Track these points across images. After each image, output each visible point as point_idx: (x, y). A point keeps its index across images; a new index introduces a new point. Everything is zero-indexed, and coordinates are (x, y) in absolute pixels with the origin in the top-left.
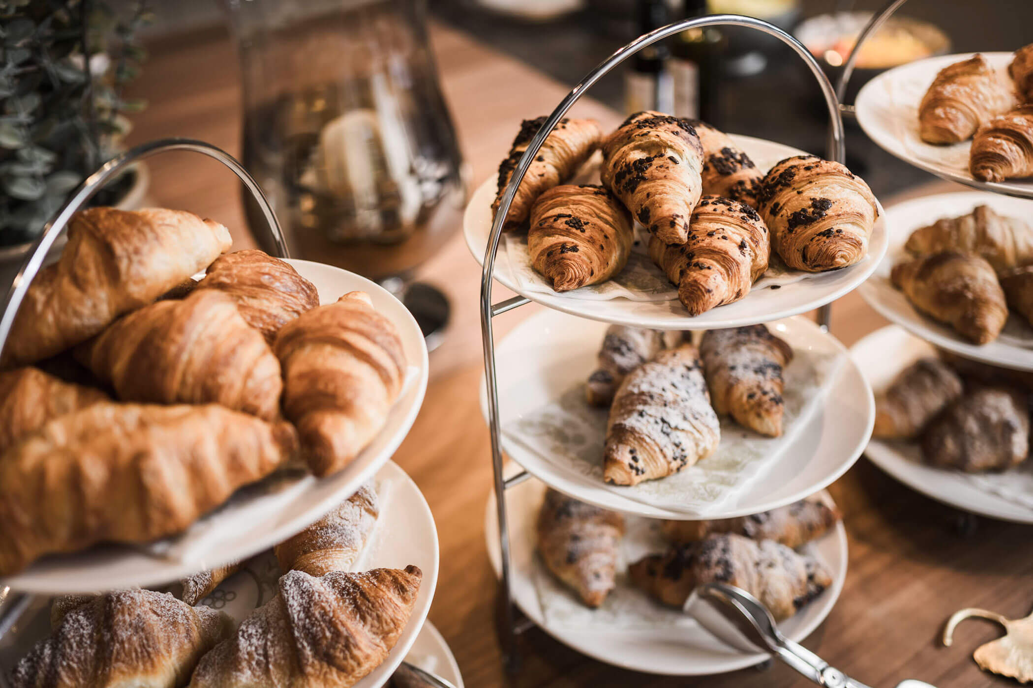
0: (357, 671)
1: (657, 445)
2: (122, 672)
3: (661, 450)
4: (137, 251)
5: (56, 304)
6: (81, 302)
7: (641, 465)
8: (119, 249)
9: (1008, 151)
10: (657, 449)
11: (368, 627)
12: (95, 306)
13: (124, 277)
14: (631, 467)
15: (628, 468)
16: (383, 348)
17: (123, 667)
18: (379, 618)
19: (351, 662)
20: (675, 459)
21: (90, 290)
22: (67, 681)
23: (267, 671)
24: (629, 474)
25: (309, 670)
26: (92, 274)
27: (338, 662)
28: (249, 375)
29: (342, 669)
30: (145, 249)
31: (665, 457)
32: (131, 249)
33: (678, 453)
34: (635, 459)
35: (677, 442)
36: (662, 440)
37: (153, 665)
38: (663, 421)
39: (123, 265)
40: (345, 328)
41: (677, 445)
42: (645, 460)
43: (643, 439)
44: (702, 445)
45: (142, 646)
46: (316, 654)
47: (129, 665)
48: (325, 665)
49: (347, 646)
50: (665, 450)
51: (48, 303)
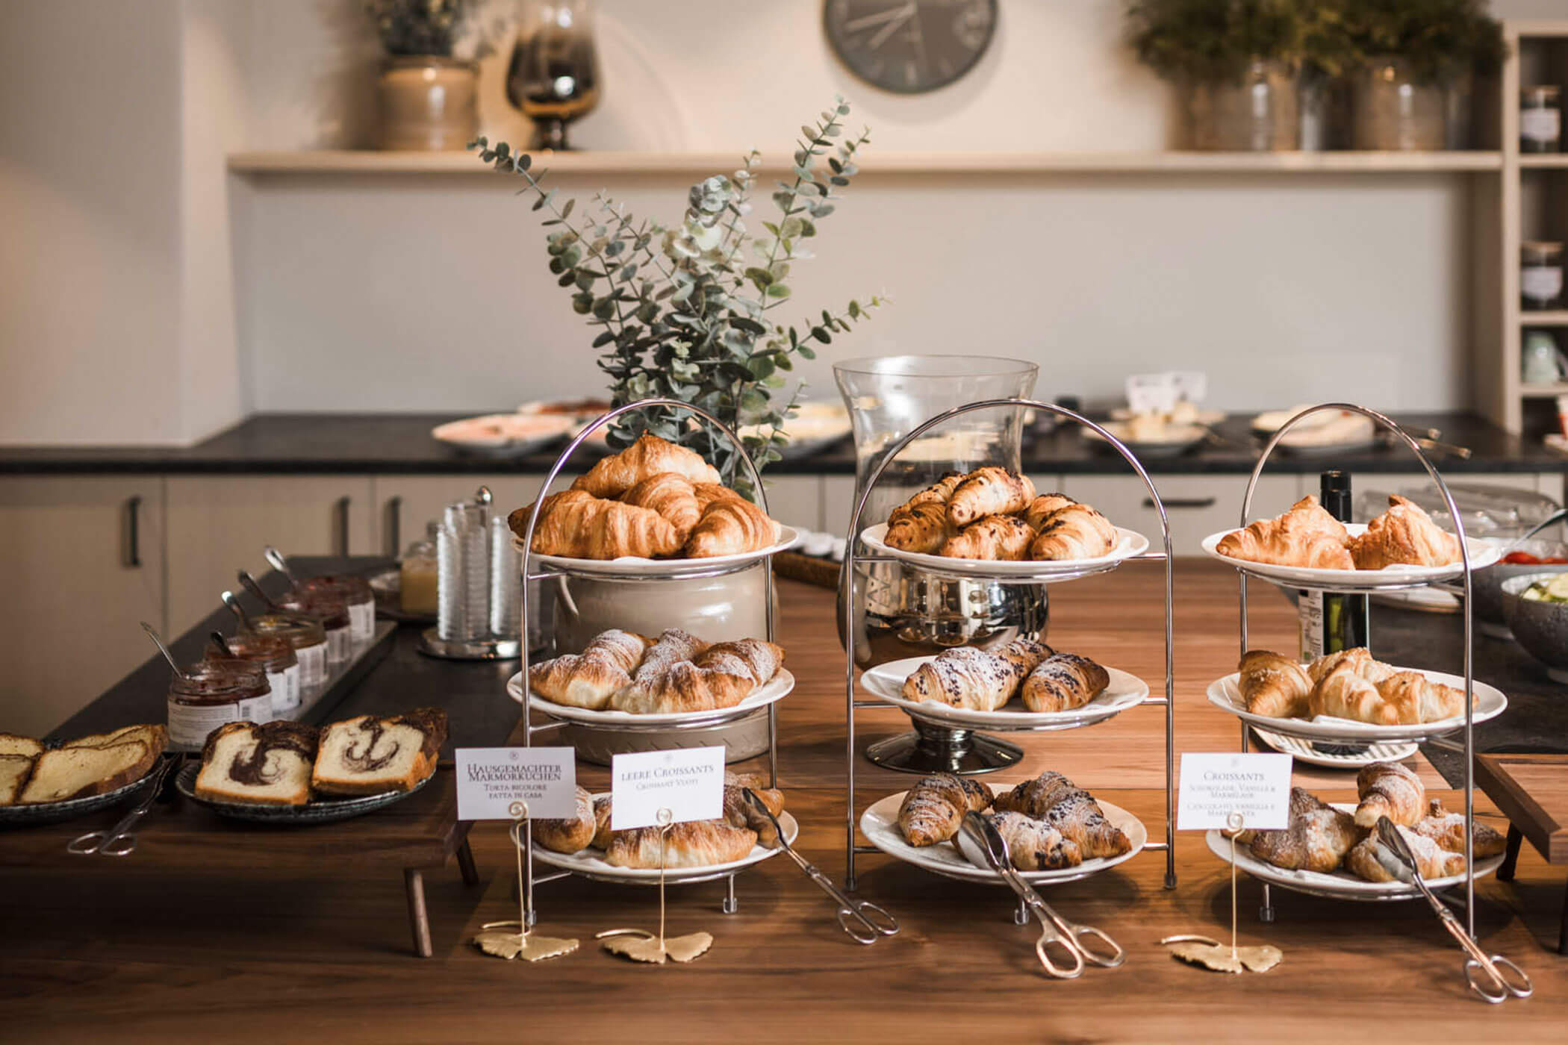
0: (692, 702)
1: (939, 676)
2: (582, 676)
3: (941, 681)
4: (657, 453)
5: (611, 467)
6: (622, 468)
7: (925, 687)
8: (648, 448)
9: (1243, 538)
10: (938, 679)
11: (707, 685)
12: (628, 473)
13: (646, 462)
14: (917, 685)
15: (915, 686)
16: (751, 518)
17: (583, 674)
18: (715, 684)
19: (690, 694)
20: (950, 691)
21: (629, 465)
22: (556, 672)
23: (648, 690)
24: (915, 690)
25: (668, 690)
26: (633, 458)
27: (683, 692)
28: (680, 510)
29: (684, 696)
30: (662, 454)
31: (942, 686)
32: (655, 451)
33: (953, 686)
34: (922, 682)
35: (954, 679)
36: (944, 676)
37: (598, 680)
38: (951, 665)
39: (648, 457)
40: (736, 504)
41: (954, 682)
42: (928, 685)
43: (931, 671)
44: (974, 691)
45: (597, 669)
46: (674, 684)
47: (587, 674)
48: (676, 692)
49: (691, 685)
50: (943, 682)
51: (608, 466)
